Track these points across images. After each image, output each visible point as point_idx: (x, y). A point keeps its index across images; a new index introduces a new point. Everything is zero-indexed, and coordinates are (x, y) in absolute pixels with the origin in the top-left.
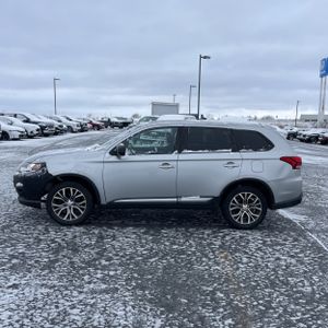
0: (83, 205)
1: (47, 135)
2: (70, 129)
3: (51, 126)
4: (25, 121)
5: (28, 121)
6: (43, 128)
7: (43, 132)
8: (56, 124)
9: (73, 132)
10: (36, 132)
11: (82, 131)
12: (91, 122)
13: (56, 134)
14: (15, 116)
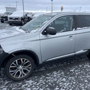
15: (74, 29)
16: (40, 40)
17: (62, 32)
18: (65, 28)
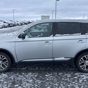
0: (7, 63)
1: (11, 27)
2: (18, 25)
3: (12, 24)
4: (4, 23)
5: (5, 22)
6: (9, 25)
7: (9, 26)
8: (14, 23)
9: (19, 25)
10: (7, 26)
11: (22, 25)
12: (24, 23)
13: (14, 26)
14: (1, 21)
15: (52, 35)
16: (15, 42)
17: (38, 37)
18: (42, 34)
